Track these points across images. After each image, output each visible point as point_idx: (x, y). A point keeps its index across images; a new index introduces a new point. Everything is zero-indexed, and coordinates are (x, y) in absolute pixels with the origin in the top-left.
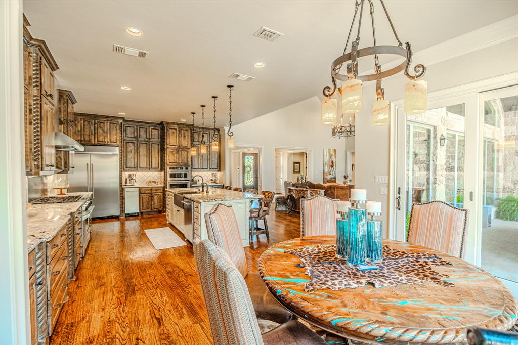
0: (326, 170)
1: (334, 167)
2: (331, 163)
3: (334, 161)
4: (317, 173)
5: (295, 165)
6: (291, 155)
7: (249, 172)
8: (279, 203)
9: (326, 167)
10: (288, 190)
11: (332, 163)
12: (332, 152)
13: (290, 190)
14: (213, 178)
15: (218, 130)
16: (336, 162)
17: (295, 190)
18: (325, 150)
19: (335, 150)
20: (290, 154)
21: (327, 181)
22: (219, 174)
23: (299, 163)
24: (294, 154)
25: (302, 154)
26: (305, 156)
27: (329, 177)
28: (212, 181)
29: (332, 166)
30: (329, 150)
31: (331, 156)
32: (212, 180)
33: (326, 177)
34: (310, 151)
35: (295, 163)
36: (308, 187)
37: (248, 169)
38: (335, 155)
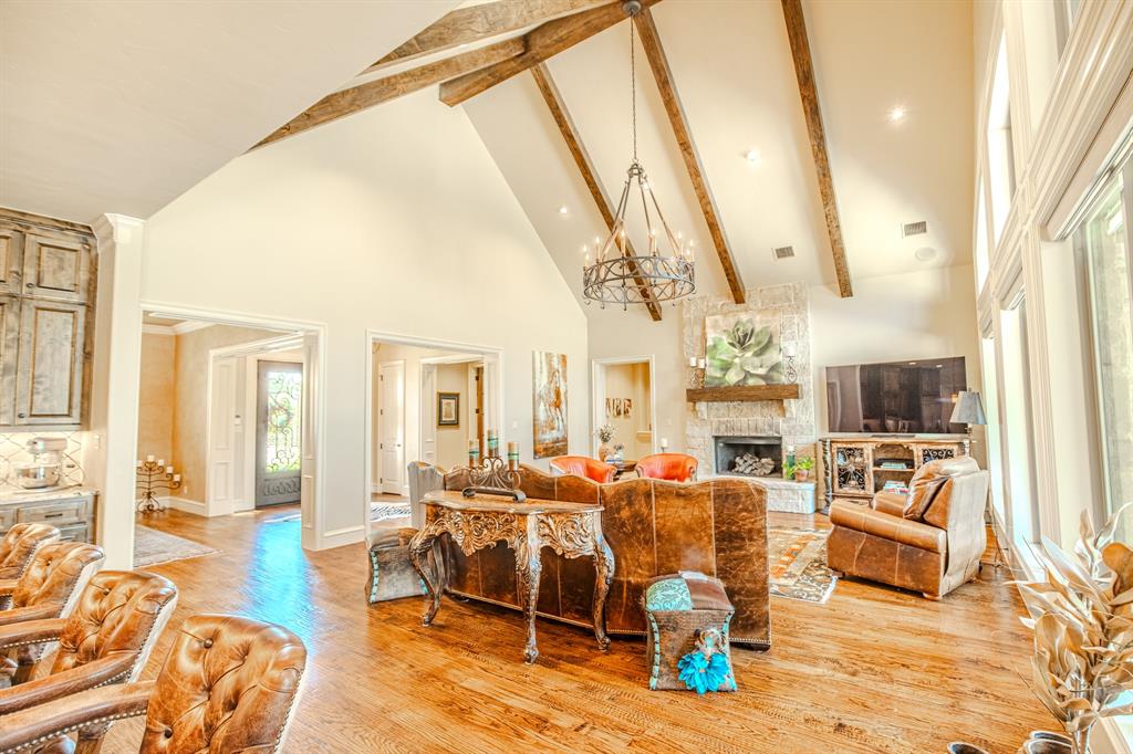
0: (542, 416)
1: (563, 406)
2: (553, 395)
3: (562, 391)
4: (515, 425)
5: (444, 401)
6: (430, 373)
7: (282, 427)
8: (383, 566)
9: (542, 407)
10: (424, 510)
11: (558, 394)
12: (556, 364)
13: (436, 512)
14: (43, 462)
15: (87, 233)
16: (566, 393)
17: (463, 511)
18: (537, 354)
19: (564, 359)
20: (428, 368)
21: (545, 449)
22: (78, 444)
23: (456, 396)
24: (441, 367)
25: (463, 367)
26: (472, 374)
27: (548, 437)
28: (32, 482)
29: (557, 406)
30: (549, 356)
31: (552, 374)
32: (26, 473)
33: (540, 436)
34: (496, 356)
35: (442, 396)
36: (521, 496)
37: (277, 418)
38: (564, 372)
